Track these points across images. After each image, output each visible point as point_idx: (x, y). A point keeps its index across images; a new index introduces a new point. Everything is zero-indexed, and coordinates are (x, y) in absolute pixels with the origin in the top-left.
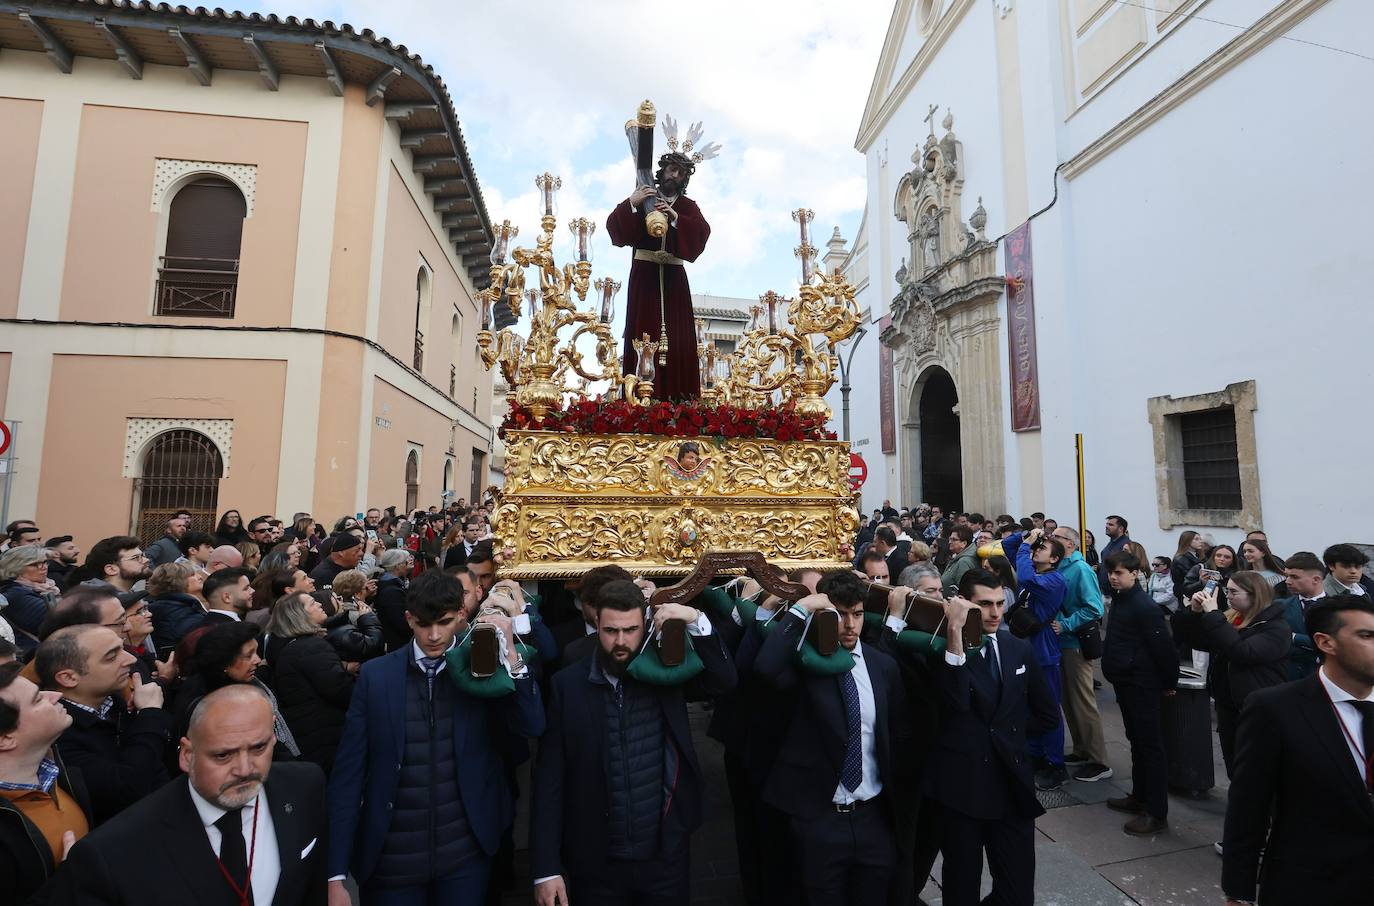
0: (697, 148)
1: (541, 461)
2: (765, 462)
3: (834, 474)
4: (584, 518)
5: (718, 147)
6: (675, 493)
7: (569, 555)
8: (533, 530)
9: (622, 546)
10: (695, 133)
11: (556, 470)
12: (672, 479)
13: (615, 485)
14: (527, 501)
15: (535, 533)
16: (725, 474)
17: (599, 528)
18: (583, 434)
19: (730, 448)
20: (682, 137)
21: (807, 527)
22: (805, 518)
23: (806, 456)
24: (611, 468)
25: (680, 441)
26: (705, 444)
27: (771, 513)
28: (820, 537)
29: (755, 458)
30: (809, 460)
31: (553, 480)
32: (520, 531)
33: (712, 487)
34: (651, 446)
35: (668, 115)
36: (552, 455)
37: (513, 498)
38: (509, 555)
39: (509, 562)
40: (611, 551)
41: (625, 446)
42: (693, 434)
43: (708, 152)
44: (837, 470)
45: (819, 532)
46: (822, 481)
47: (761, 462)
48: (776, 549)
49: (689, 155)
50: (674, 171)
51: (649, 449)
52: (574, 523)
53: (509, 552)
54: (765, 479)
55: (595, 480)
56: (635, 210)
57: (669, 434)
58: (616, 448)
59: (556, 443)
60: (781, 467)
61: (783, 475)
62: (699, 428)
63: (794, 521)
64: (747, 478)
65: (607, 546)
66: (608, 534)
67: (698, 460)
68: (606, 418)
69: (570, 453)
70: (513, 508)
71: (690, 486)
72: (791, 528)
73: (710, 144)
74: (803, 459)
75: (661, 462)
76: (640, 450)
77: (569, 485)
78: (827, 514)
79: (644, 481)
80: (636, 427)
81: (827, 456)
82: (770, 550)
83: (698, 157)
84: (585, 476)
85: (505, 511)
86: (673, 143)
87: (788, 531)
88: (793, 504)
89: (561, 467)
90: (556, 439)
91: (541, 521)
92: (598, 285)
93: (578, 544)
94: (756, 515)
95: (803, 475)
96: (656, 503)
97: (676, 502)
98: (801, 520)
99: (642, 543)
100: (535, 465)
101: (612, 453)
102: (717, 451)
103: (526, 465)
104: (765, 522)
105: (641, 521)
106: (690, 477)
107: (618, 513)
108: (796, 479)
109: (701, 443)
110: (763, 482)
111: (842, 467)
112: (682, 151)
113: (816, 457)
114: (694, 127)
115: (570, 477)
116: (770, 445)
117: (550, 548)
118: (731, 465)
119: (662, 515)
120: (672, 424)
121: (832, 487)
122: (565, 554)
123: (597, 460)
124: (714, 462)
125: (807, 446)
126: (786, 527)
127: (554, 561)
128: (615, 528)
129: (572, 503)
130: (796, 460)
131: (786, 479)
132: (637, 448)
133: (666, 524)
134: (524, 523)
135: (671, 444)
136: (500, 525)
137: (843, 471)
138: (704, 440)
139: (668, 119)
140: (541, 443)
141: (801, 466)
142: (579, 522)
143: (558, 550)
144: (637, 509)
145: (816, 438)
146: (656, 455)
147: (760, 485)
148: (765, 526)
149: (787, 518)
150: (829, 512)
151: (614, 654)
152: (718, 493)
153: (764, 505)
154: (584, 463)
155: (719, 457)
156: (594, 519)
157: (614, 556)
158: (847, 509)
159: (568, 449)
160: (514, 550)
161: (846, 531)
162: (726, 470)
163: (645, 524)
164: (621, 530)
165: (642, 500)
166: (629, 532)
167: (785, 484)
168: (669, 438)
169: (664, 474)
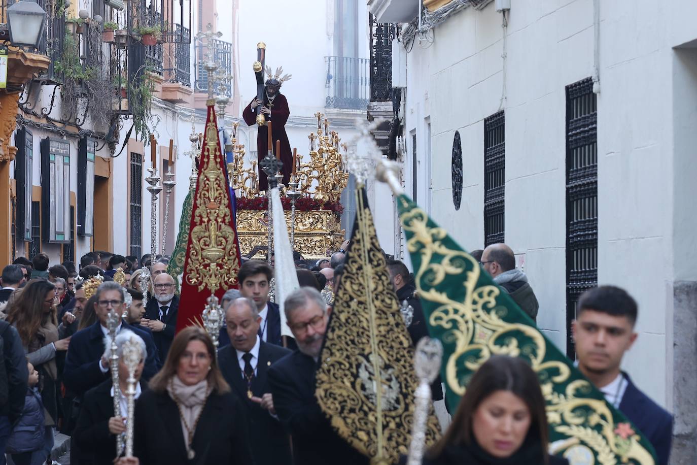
0: (281, 77)
3: (325, 223)
6: (263, 231)
10: (279, 71)
12: (261, 226)
13: (241, 228)
20: (274, 73)
21: (313, 243)
22: (312, 240)
23: (313, 217)
27: (298, 238)
28: (319, 247)
30: (315, 218)
34: (254, 214)
41: (245, 214)
43: (287, 78)
44: (327, 221)
45: (318, 245)
46: (319, 226)
49: (278, 80)
50: (271, 89)
54: (297, 225)
56: (253, 111)
57: (260, 210)
58: (241, 215)
60: (303, 221)
63: (308, 241)
64: (290, 225)
72: (307, 244)
75: (257, 220)
76: (250, 215)
78: (321, 238)
79: (251, 226)
80: (248, 208)
88: (308, 234)
95: (311, 224)
96: (255, 234)
97: (263, 234)
101: (240, 217)
104: (296, 241)
107: (242, 238)
108: (309, 225)
112: (275, 79)
113: (318, 217)
116: (299, 212)
119: (258, 238)
120: (261, 206)
121: (324, 228)
125: (314, 213)
126: (305, 243)
130: (309, 218)
131: (305, 225)
133: (259, 241)
135: (262, 212)
141: (311, 220)
145: (318, 209)
146: (255, 217)
148: (296, 243)
149: (305, 240)
150: (323, 238)
153: (296, 235)
158: (329, 237)
161: (328, 245)
164: (244, 244)
165: (251, 234)
166: (246, 244)
167: (305, 227)
168: (260, 211)
169: (259, 224)
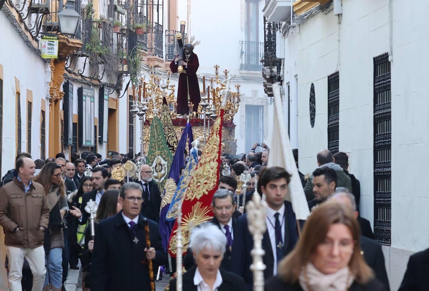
0: (194, 42)
2: (202, 132)
5: (200, 42)
20: (189, 40)
25: (181, 127)
43: (197, 43)
49: (192, 44)
54: (202, 136)
56: (176, 64)
61: (206, 135)
64: (198, 136)
73: (197, 41)
103: (148, 133)
112: (190, 44)
114: (192, 37)
116: (203, 128)
118: (194, 132)
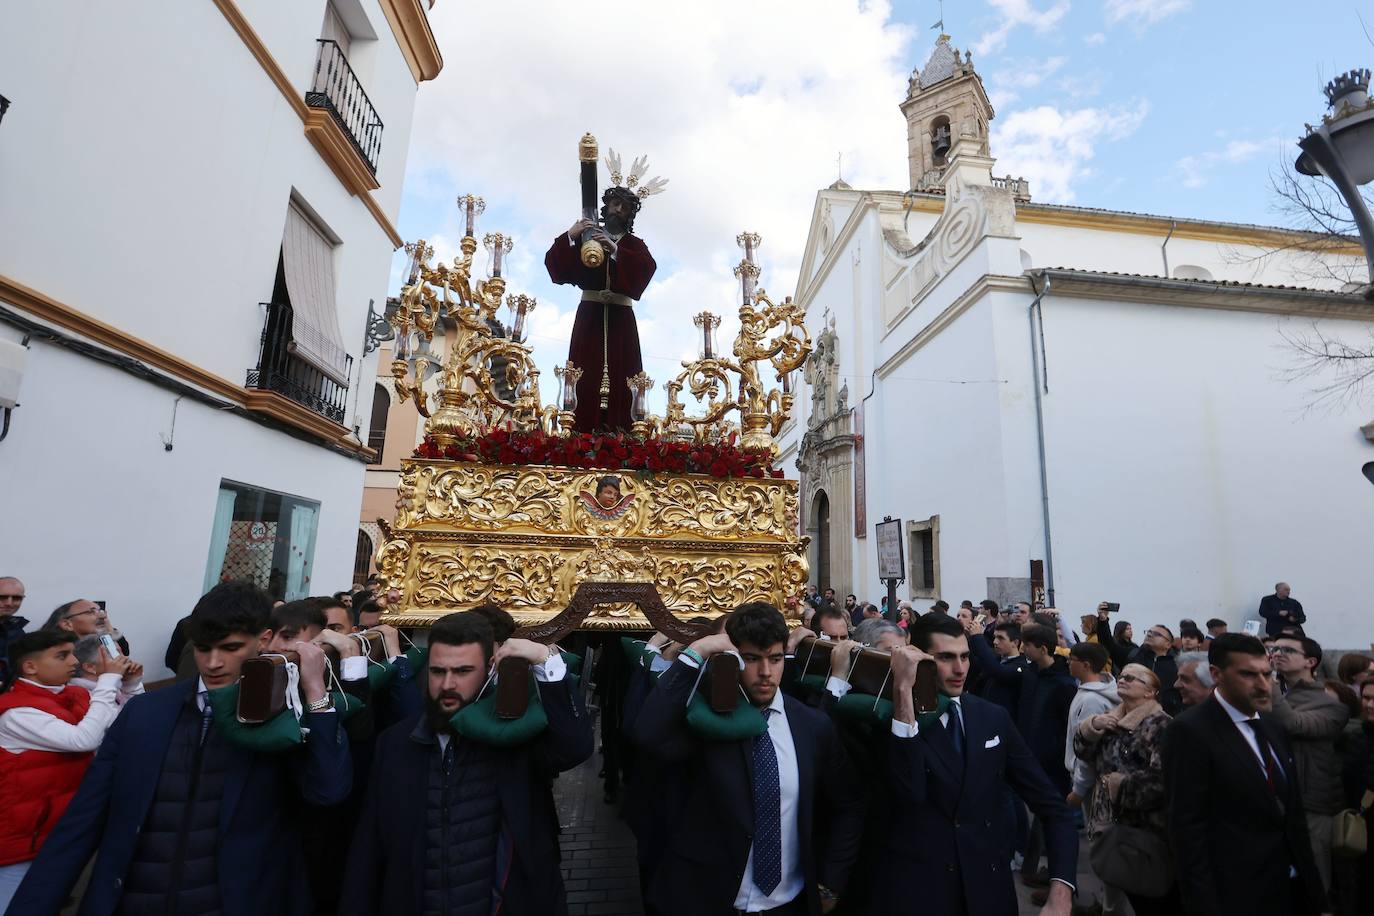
0: (643, 182)
1: (439, 494)
2: (698, 501)
3: (779, 517)
4: (485, 558)
5: (665, 182)
6: (592, 533)
7: (464, 601)
8: (425, 570)
9: (526, 592)
10: (639, 169)
11: (456, 503)
12: (588, 517)
13: (523, 523)
14: (421, 537)
15: (427, 574)
16: (651, 513)
17: (502, 570)
18: (487, 463)
19: (658, 485)
20: (626, 172)
21: (746, 577)
22: (744, 566)
23: (746, 496)
24: (519, 503)
25: (599, 475)
26: (629, 480)
27: (704, 560)
28: (762, 589)
29: (687, 496)
30: (750, 500)
31: (451, 515)
32: (410, 571)
33: (635, 529)
34: (565, 480)
35: (610, 149)
36: (452, 486)
37: (403, 532)
38: (393, 598)
39: (395, 606)
40: (514, 598)
41: (537, 479)
42: (614, 467)
43: (655, 187)
44: (785, 512)
45: (761, 582)
46: (765, 524)
47: (694, 501)
48: (709, 602)
49: (634, 190)
50: (617, 205)
51: (563, 484)
52: (473, 564)
53: (394, 594)
54: (697, 520)
55: (499, 516)
56: (573, 243)
57: (587, 466)
58: (524, 481)
59: (458, 474)
60: (717, 507)
61: (719, 516)
62: (621, 461)
63: (731, 569)
64: (677, 519)
65: (509, 592)
66: (510, 577)
67: (619, 496)
68: (515, 447)
69: (473, 486)
70: (402, 544)
71: (610, 526)
72: (728, 577)
73: (656, 179)
74: (743, 499)
75: (576, 498)
76: (553, 483)
77: (470, 521)
78: (771, 563)
79: (556, 518)
80: (548, 458)
81: (771, 496)
82: (703, 602)
83: (643, 192)
84: (489, 511)
85: (392, 548)
86: (617, 178)
87: (723, 581)
88: (731, 549)
89: (462, 501)
90: (457, 469)
91: (434, 560)
92: (510, 304)
93: (476, 588)
94: (686, 560)
95: (742, 517)
96: (571, 545)
97: (592, 544)
98: (739, 569)
99: (551, 590)
100: (431, 498)
101: (520, 486)
102: (641, 488)
103: (422, 498)
104: (696, 569)
105: (550, 565)
106: (610, 515)
107: (524, 555)
108: (735, 521)
109: (624, 478)
110: (696, 524)
111: (789, 509)
112: (626, 186)
113: (759, 497)
114: (639, 161)
115: (471, 512)
116: (704, 481)
117: (443, 592)
118: (658, 502)
119: (575, 558)
120: (591, 455)
121: (778, 532)
122: (460, 599)
123: (503, 494)
124: (639, 500)
125: (747, 485)
126: (722, 576)
127: (447, 607)
128: (520, 571)
129: (471, 540)
130: (734, 499)
131: (723, 521)
132: (550, 481)
133: (579, 568)
134: (415, 562)
135: (588, 478)
136: (385, 563)
137: (791, 514)
138: (627, 474)
139: (611, 153)
140: (440, 473)
141: (741, 506)
142: (479, 564)
143: (452, 595)
144: (547, 550)
145: (758, 475)
146: (569, 490)
147: (692, 527)
148: (696, 574)
149: (723, 566)
150: (774, 560)
151: (441, 702)
152: (643, 535)
153: (696, 549)
154: (488, 497)
155: (645, 494)
156: (496, 560)
157: (518, 603)
158: (794, 557)
159: (471, 481)
160: (401, 593)
161: (793, 582)
162: (652, 509)
163: (555, 568)
164: (527, 574)
165: (553, 541)
166: (535, 576)
167: (721, 527)
168: (587, 471)
169: (580, 513)
